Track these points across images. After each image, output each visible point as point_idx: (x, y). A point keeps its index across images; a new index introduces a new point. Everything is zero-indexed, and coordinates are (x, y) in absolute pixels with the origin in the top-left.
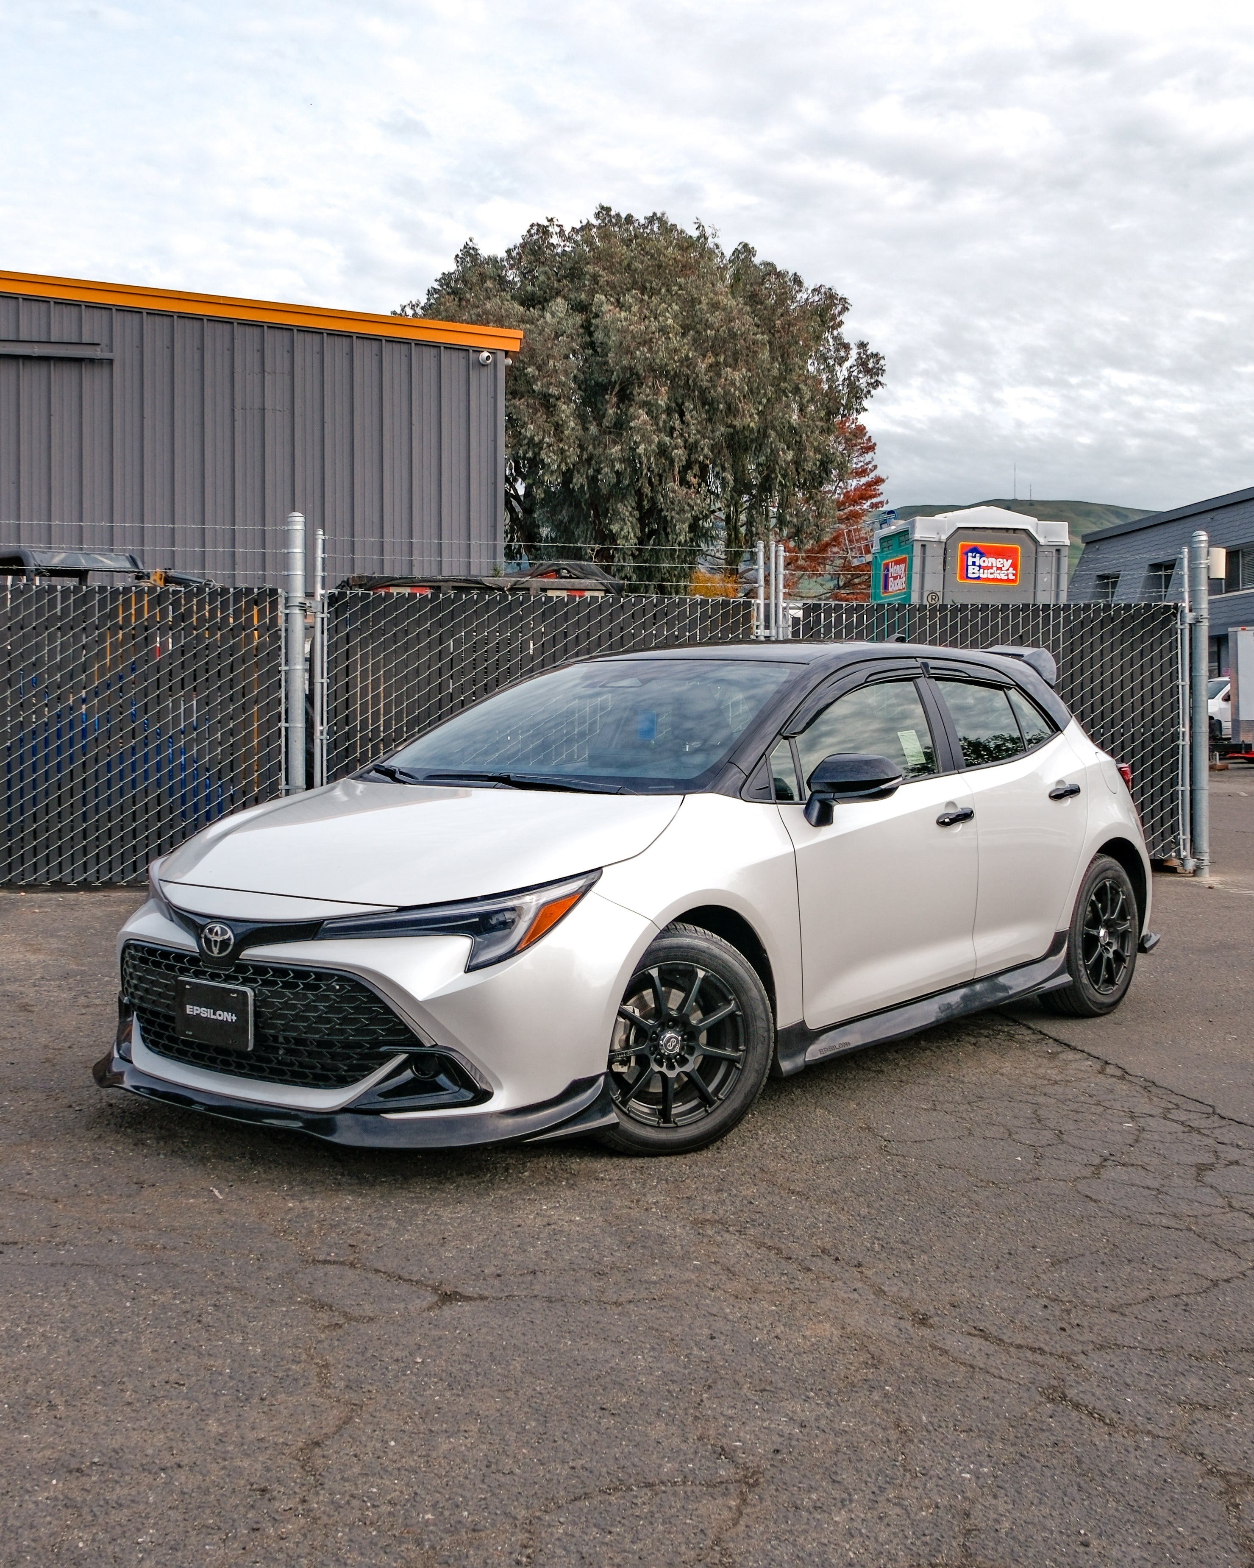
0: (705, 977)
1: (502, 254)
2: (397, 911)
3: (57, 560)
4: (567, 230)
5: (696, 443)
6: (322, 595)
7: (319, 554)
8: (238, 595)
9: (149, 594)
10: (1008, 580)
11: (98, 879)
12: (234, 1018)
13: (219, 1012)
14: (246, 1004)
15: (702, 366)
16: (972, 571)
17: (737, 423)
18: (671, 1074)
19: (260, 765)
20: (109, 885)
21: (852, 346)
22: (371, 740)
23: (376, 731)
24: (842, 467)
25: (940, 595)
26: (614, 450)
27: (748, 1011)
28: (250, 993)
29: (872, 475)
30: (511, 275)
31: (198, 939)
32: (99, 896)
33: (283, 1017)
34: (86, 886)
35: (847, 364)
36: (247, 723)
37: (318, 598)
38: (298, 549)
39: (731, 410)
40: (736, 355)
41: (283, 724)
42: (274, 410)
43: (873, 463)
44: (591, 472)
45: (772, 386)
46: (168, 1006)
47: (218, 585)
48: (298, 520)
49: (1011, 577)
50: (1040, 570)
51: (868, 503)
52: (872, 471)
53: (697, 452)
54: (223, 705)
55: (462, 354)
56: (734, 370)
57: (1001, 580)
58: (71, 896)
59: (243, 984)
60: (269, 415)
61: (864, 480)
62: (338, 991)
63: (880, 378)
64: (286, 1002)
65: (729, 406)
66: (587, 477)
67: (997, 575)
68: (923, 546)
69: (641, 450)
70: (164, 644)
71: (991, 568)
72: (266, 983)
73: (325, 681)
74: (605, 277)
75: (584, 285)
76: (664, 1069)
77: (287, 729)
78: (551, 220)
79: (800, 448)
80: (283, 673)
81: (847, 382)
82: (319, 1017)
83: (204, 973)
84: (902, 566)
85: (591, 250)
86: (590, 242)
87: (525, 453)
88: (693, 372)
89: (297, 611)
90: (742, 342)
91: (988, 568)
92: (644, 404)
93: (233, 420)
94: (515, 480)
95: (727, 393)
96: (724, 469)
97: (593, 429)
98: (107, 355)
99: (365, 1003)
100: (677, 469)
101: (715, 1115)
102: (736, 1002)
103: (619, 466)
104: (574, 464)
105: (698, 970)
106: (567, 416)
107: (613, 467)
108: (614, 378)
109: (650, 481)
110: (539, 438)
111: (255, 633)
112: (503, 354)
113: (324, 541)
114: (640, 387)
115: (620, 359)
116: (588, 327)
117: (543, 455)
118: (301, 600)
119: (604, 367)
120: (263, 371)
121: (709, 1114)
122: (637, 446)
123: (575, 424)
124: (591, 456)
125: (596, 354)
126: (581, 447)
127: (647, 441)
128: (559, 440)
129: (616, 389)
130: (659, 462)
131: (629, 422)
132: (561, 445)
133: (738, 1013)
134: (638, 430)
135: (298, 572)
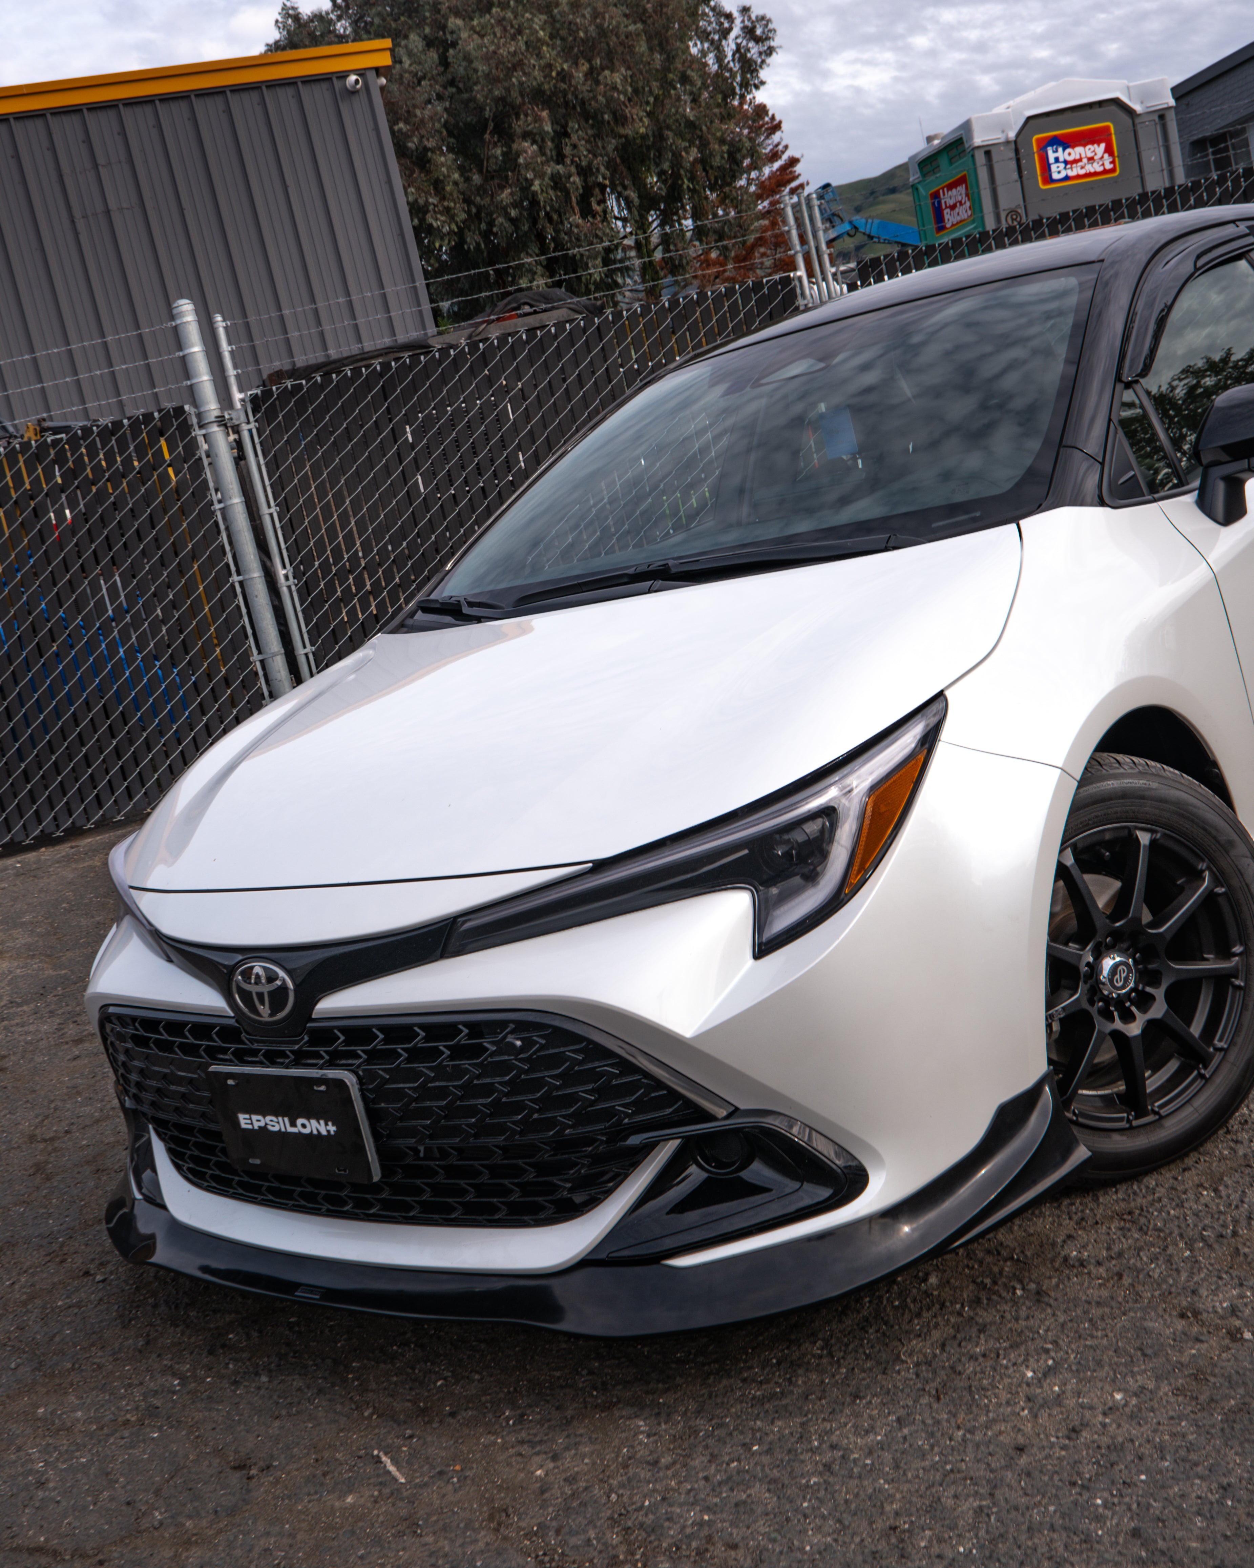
0: (1153, 842)
2: (591, 871)
5: (590, 164)
6: (243, 400)
7: (225, 348)
8: (135, 424)
9: (23, 452)
10: (1105, 172)
11: (58, 827)
12: (332, 1129)
13: (300, 1121)
14: (349, 1100)
15: (579, 75)
16: (1058, 172)
17: (628, 131)
18: (1134, 1029)
19: (220, 637)
20: (75, 832)
21: (736, 14)
22: (350, 572)
23: (354, 559)
24: (753, 152)
25: (1022, 211)
26: (504, 195)
27: (1235, 882)
28: (349, 1079)
29: (785, 157)
30: (341, 28)
31: (228, 997)
32: (65, 849)
33: (425, 1113)
34: (46, 840)
35: (733, 35)
36: (189, 588)
37: (238, 405)
38: (196, 348)
39: (620, 119)
40: (610, 56)
41: (235, 578)
42: (121, 209)
43: (783, 144)
44: (483, 226)
45: (656, 80)
46: (203, 1115)
47: (106, 421)
48: (186, 310)
49: (1109, 166)
50: (1143, 146)
51: (787, 190)
52: (783, 152)
53: (592, 174)
54: (154, 573)
55: (325, 86)
56: (612, 72)
57: (1096, 174)
58: (31, 856)
59: (332, 1064)
60: (116, 217)
61: (777, 165)
62: (522, 1049)
63: (772, 44)
64: (423, 1086)
65: (614, 114)
66: (480, 233)
67: (1090, 168)
68: (988, 153)
69: (536, 187)
70: (60, 515)
71: (1080, 160)
72: (374, 1056)
73: (274, 510)
75: (425, 18)
76: (1118, 1025)
77: (241, 583)
79: (704, 145)
80: (219, 514)
81: (737, 55)
82: (497, 1102)
83: (255, 1053)
84: (962, 189)
88: (570, 85)
89: (215, 428)
90: (614, 38)
91: (1076, 161)
92: (526, 135)
93: (76, 234)
95: (610, 100)
96: (625, 188)
97: (476, 179)
99: (580, 1063)
100: (574, 200)
101: (1218, 1080)
102: (1212, 873)
103: (513, 213)
104: (464, 222)
105: (1139, 834)
106: (449, 168)
107: (507, 215)
108: (487, 113)
109: (550, 220)
110: (421, 201)
111: (170, 470)
112: (374, 72)
113: (226, 328)
114: (518, 118)
115: (490, 91)
116: (444, 62)
117: (430, 219)
118: (217, 413)
119: (472, 105)
120: (96, 166)
121: (1207, 1080)
122: (530, 183)
123: (456, 176)
124: (479, 208)
125: (459, 91)
126: (467, 201)
127: (541, 175)
128: (443, 198)
129: (491, 126)
130: (556, 196)
131: (516, 159)
132: (446, 204)
133: (1220, 890)
134: (527, 166)
135: (204, 377)
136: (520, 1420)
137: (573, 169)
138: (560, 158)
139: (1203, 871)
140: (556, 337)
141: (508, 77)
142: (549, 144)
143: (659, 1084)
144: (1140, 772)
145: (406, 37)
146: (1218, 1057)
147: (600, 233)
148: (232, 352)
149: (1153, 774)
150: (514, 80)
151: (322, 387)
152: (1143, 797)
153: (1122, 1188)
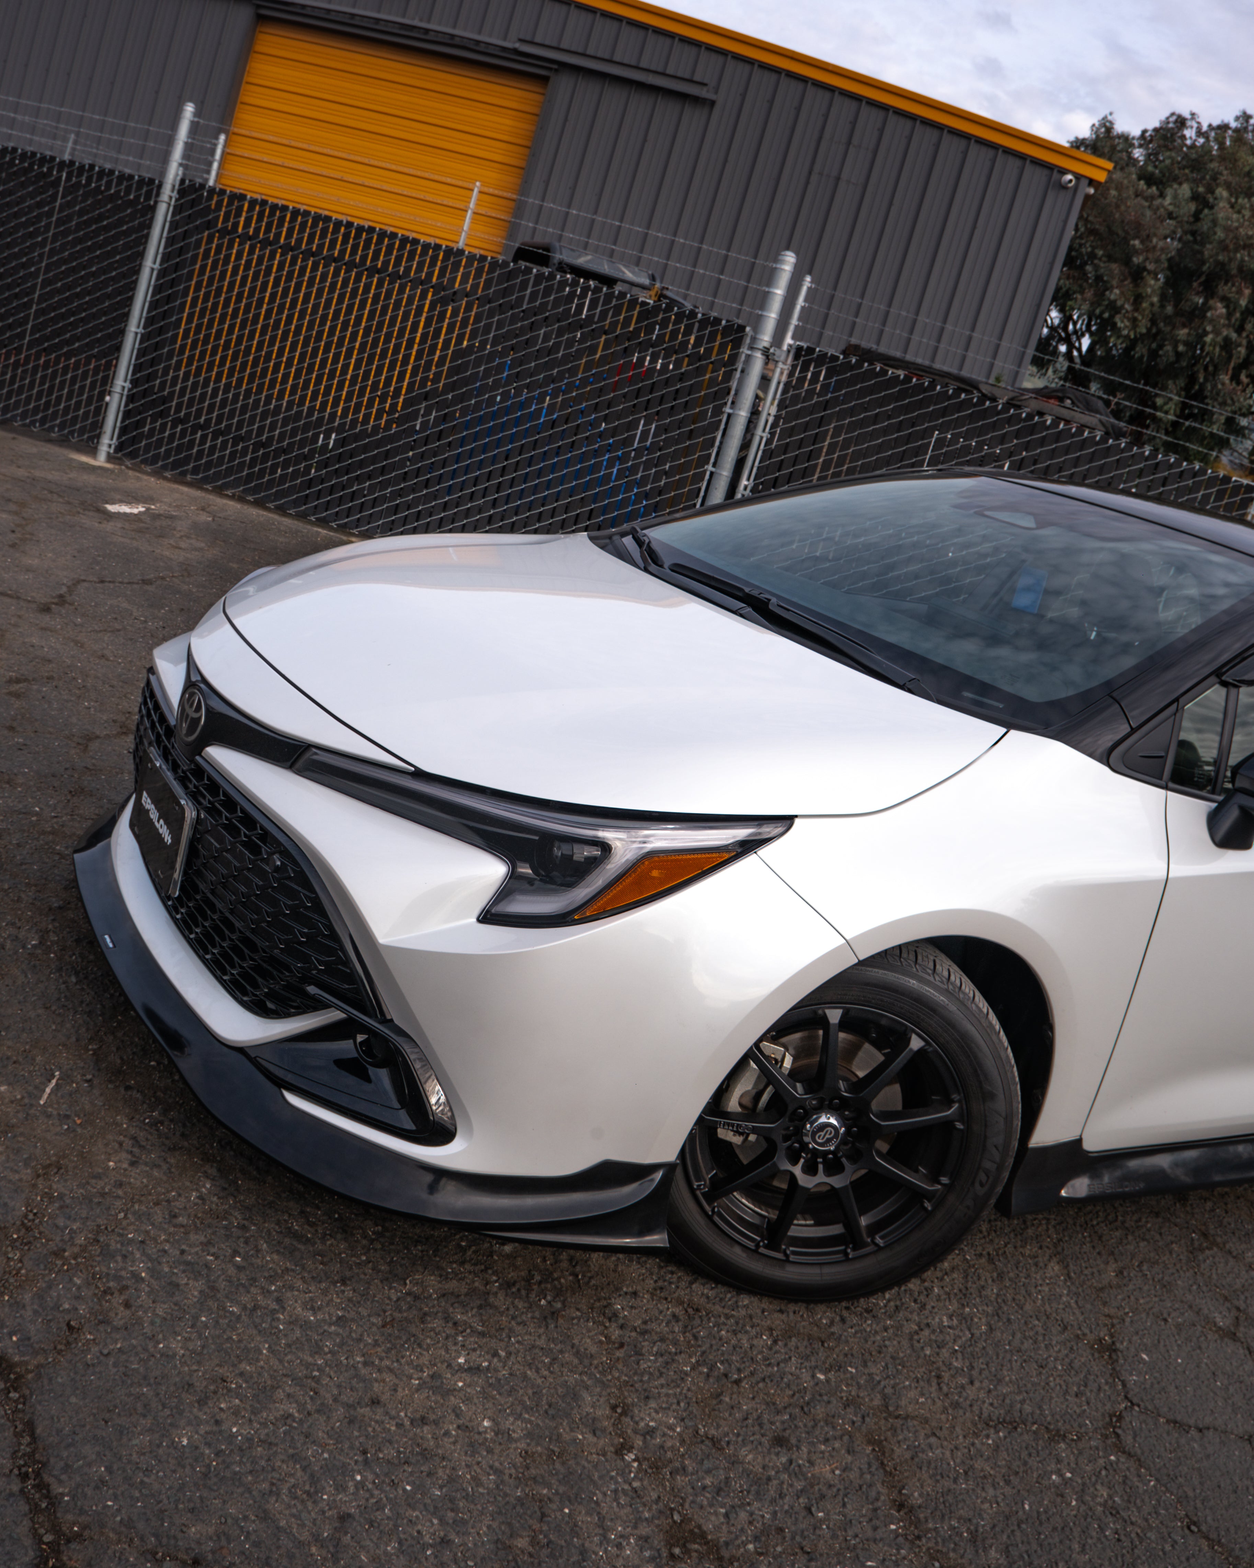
0: (921, 1051)
1: (1136, 132)
3: (583, 260)
4: (1205, 128)
6: (790, 345)
7: (801, 302)
8: (705, 322)
13: (162, 821)
18: (809, 1183)
26: (1181, 332)
30: (1138, 153)
37: (785, 348)
38: (779, 291)
44: (1154, 346)
48: (789, 261)
55: (1046, 172)
60: (842, 185)
66: (1149, 349)
69: (1209, 339)
74: (1226, 175)
75: (1204, 179)
78: (1193, 114)
80: (726, 415)
85: (1220, 149)
86: (1221, 144)
87: (1102, 313)
89: (758, 355)
92: (1224, 299)
93: (807, 183)
94: (1083, 335)
97: (1169, 309)
98: (711, 96)
99: (305, 908)
100: (1232, 365)
102: (961, 1107)
103: (1181, 348)
104: (1142, 335)
105: (914, 1036)
106: (1153, 291)
107: (1175, 347)
108: (1205, 268)
109: (1206, 368)
110: (1119, 303)
111: (686, 360)
112: (1087, 182)
113: (809, 289)
114: (1226, 283)
115: (1217, 254)
116: (1197, 216)
117: (1117, 319)
118: (766, 345)
119: (1199, 256)
120: (849, 143)
121: (847, 1259)
122: (1206, 333)
123: (1155, 299)
124: (1159, 332)
125: (1195, 241)
126: (1153, 321)
127: (1216, 332)
128: (1136, 310)
129: (1203, 278)
130: (1220, 355)
131: (1206, 311)
132: (1136, 314)
133: (959, 1126)
134: (1211, 321)
135: (772, 315)
136: (155, 1124)
137: (1244, 342)
138: (1240, 329)
139: (953, 1102)
140: (1048, 428)
141: (1236, 250)
142: (1238, 315)
143: (347, 962)
144: (947, 990)
145: (1180, 184)
146: (871, 1248)
147: (1235, 399)
148: (803, 308)
149: (958, 999)
150: (1239, 255)
151: (852, 368)
152: (934, 1011)
153: (721, 1289)
